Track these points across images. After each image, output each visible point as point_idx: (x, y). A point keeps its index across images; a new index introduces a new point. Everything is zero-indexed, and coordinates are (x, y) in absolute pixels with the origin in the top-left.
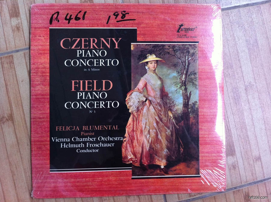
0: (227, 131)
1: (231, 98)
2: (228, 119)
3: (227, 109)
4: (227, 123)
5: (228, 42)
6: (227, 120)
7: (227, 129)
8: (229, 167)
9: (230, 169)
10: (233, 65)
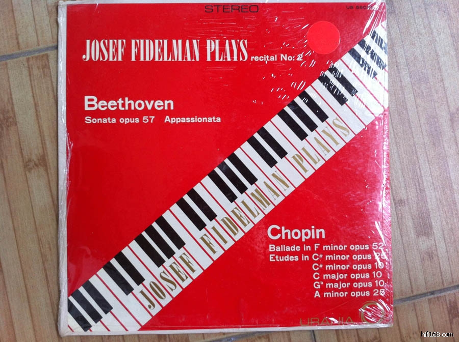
0: (418, 191)
1: (425, 133)
2: (420, 171)
3: (419, 153)
4: (418, 178)
5: (421, 37)
6: (419, 174)
7: (418, 188)
8: (422, 256)
9: (423, 260)
10: (429, 76)
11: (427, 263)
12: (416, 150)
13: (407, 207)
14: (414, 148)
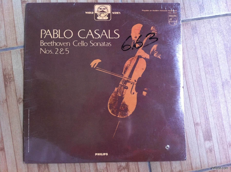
11: (209, 154)
12: (205, 99)
13: (200, 127)
14: (204, 98)
